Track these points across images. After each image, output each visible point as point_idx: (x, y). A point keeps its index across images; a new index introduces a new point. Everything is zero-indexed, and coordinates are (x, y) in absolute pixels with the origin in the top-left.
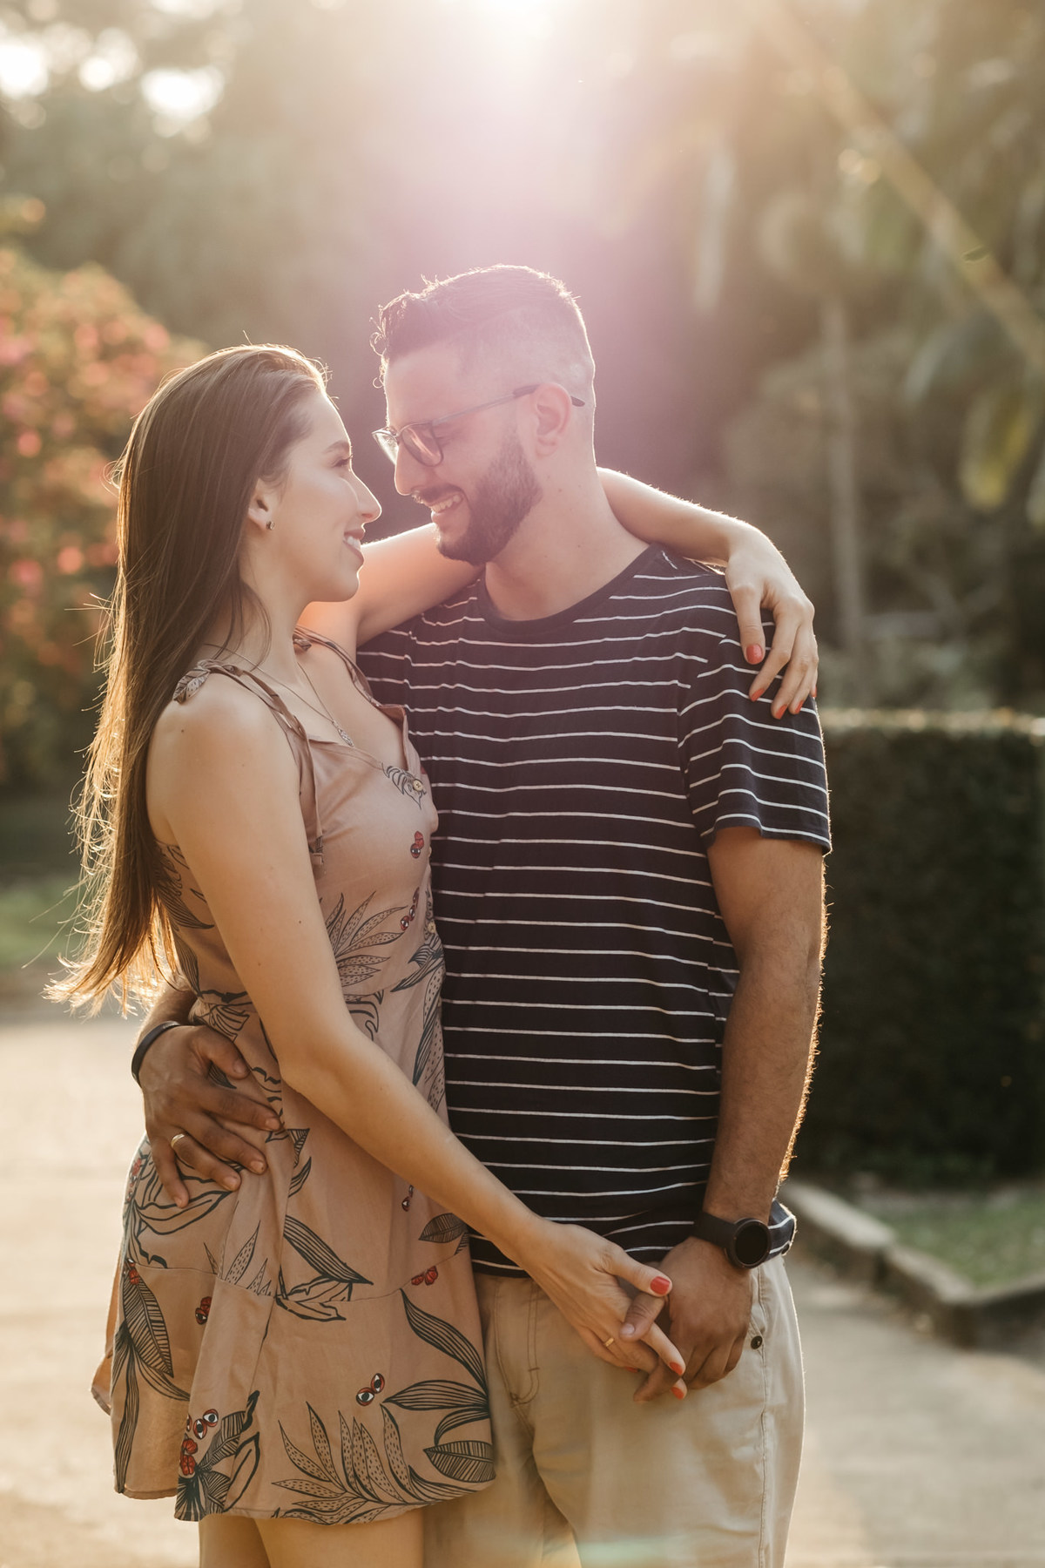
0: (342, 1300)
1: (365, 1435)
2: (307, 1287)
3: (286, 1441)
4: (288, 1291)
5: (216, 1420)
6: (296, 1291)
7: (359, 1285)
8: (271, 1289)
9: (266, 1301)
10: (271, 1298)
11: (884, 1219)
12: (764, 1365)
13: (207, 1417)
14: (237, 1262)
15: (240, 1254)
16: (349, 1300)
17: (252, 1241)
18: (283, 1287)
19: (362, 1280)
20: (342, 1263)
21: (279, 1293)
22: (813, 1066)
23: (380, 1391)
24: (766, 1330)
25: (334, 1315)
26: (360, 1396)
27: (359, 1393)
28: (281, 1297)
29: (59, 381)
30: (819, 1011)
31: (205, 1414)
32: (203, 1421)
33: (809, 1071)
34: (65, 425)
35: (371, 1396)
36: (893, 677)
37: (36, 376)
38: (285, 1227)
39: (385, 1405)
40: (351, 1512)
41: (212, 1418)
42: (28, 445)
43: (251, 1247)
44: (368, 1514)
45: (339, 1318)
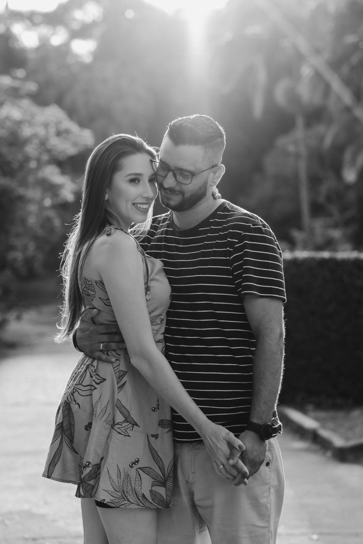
0: (130, 430)
1: (129, 478)
2: (121, 423)
3: (110, 476)
4: (115, 424)
5: (90, 465)
6: (118, 424)
7: (136, 426)
8: (111, 423)
9: (109, 426)
10: (110, 426)
11: (316, 419)
12: (270, 472)
13: (87, 464)
14: (101, 413)
15: (102, 410)
16: (132, 430)
17: (106, 406)
18: (114, 422)
19: (137, 425)
20: (131, 417)
21: (113, 424)
22: (283, 372)
23: (137, 464)
24: (271, 460)
25: (127, 435)
26: (131, 464)
27: (131, 463)
28: (113, 425)
29: (43, 143)
30: (284, 354)
31: (87, 463)
32: (86, 464)
33: (282, 374)
34: (45, 157)
35: (134, 465)
36: (319, 239)
37: (36, 141)
38: (116, 402)
39: (137, 469)
40: (120, 503)
41: (89, 464)
42: (33, 164)
43: (106, 408)
44: (125, 505)
45: (129, 436)
